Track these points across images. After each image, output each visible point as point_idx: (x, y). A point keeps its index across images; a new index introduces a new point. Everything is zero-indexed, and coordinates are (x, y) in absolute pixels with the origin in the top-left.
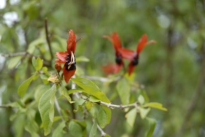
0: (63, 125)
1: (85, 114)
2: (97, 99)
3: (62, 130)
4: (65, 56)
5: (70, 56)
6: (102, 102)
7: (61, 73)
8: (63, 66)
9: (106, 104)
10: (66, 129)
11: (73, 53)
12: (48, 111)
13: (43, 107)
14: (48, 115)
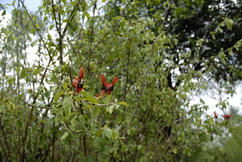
0: (76, 116)
1: (87, 112)
2: (93, 102)
3: (75, 119)
4: (78, 80)
5: (80, 80)
6: (95, 104)
7: (76, 89)
8: (76, 85)
9: (98, 104)
10: (77, 119)
11: (82, 79)
12: (68, 107)
13: (66, 106)
14: (68, 110)
